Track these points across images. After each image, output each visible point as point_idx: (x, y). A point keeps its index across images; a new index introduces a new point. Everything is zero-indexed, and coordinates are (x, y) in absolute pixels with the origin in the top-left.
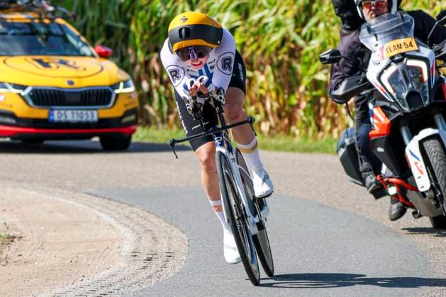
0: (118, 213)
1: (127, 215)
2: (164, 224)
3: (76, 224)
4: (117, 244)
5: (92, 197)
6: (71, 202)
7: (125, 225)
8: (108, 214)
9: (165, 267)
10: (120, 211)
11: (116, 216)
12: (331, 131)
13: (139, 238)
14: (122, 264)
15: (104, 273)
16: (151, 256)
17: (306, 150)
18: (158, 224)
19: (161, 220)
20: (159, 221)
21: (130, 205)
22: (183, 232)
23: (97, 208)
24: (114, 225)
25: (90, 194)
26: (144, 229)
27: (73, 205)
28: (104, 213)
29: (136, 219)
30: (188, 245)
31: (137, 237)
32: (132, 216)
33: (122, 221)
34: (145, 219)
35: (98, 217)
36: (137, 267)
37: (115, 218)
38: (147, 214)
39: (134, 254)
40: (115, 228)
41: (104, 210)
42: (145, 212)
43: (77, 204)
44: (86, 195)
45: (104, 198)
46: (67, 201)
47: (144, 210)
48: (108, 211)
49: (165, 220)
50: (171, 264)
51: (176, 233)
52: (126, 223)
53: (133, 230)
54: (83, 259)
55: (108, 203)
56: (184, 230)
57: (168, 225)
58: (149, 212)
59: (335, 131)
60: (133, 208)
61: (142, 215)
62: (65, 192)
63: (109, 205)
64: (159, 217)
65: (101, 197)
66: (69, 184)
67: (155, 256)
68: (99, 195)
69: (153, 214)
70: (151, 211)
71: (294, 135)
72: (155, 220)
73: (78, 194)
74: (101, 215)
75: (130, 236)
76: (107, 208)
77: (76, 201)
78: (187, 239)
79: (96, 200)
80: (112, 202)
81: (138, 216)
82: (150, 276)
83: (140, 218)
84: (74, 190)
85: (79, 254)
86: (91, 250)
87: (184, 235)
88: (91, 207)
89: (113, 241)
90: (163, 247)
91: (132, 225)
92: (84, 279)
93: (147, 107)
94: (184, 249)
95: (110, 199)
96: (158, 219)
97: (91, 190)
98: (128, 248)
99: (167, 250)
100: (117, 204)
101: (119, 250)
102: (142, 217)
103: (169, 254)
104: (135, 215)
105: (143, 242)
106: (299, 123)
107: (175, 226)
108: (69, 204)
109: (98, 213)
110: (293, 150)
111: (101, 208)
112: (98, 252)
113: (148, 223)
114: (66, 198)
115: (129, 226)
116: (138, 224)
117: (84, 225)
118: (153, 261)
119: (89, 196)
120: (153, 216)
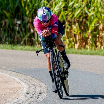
0: (22, 78)
1: (25, 78)
2: (39, 82)
3: (6, 82)
4: (21, 89)
5: (12, 72)
6: (5, 74)
7: (25, 82)
8: (18, 78)
9: (38, 97)
10: (22, 77)
11: (21, 79)
12: (101, 47)
13: (30, 87)
14: (23, 97)
15: (16, 100)
16: (33, 94)
17: (92, 54)
18: (37, 82)
19: (38, 80)
20: (37, 81)
21: (26, 75)
22: (46, 85)
23: (14, 76)
24: (20, 82)
25: (12, 71)
26: (31, 84)
27: (5, 75)
28: (17, 78)
29: (28, 80)
30: (47, 90)
31: (29, 86)
32: (27, 79)
33: (23, 81)
34: (32, 80)
35: (15, 79)
36: (28, 98)
37: (21, 80)
38: (33, 78)
39: (27, 93)
40: (20, 83)
41: (17, 77)
42: (32, 77)
43: (7, 75)
44: (10, 71)
45: (17, 72)
46: (3, 74)
47: (31, 77)
48: (18, 77)
49: (39, 80)
50: (41, 96)
51: (43, 85)
52: (25, 81)
53: (27, 84)
54: (8, 95)
55: (18, 74)
56: (46, 84)
57: (40, 82)
58: (33, 77)
59: (102, 47)
60: (27, 76)
61: (30, 78)
62: (2, 70)
63: (18, 75)
64: (37, 79)
65: (16, 72)
66: (4, 67)
67: (35, 94)
68: (15, 71)
69: (34, 78)
70: (34, 77)
71: (87, 49)
72: (35, 80)
73: (7, 71)
74: (15, 78)
75: (26, 86)
76: (18, 76)
77: (7, 74)
78: (47, 87)
79: (14, 73)
80: (19, 74)
81: (29, 79)
82: (33, 101)
83: (30, 80)
84: (6, 69)
85: (7, 93)
86: (11, 92)
87: (46, 86)
88: (12, 76)
89: (20, 88)
90: (38, 90)
91: (27, 82)
92: (9, 102)
93: (33, 38)
94: (46, 91)
95: (19, 73)
96: (37, 80)
97: (12, 69)
98: (25, 91)
99: (40, 91)
100: (21, 74)
101: (22, 91)
102: (31, 79)
103: (40, 93)
104: (28, 79)
105: (31, 88)
106: (89, 44)
107: (43, 82)
108: (4, 74)
109: (14, 78)
110: (87, 54)
111: (15, 76)
112: (14, 92)
113: (33, 81)
114: (3, 72)
115: (26, 83)
116: (29, 82)
117: (9, 82)
118: (34, 96)
119: (11, 72)
120: (35, 79)
